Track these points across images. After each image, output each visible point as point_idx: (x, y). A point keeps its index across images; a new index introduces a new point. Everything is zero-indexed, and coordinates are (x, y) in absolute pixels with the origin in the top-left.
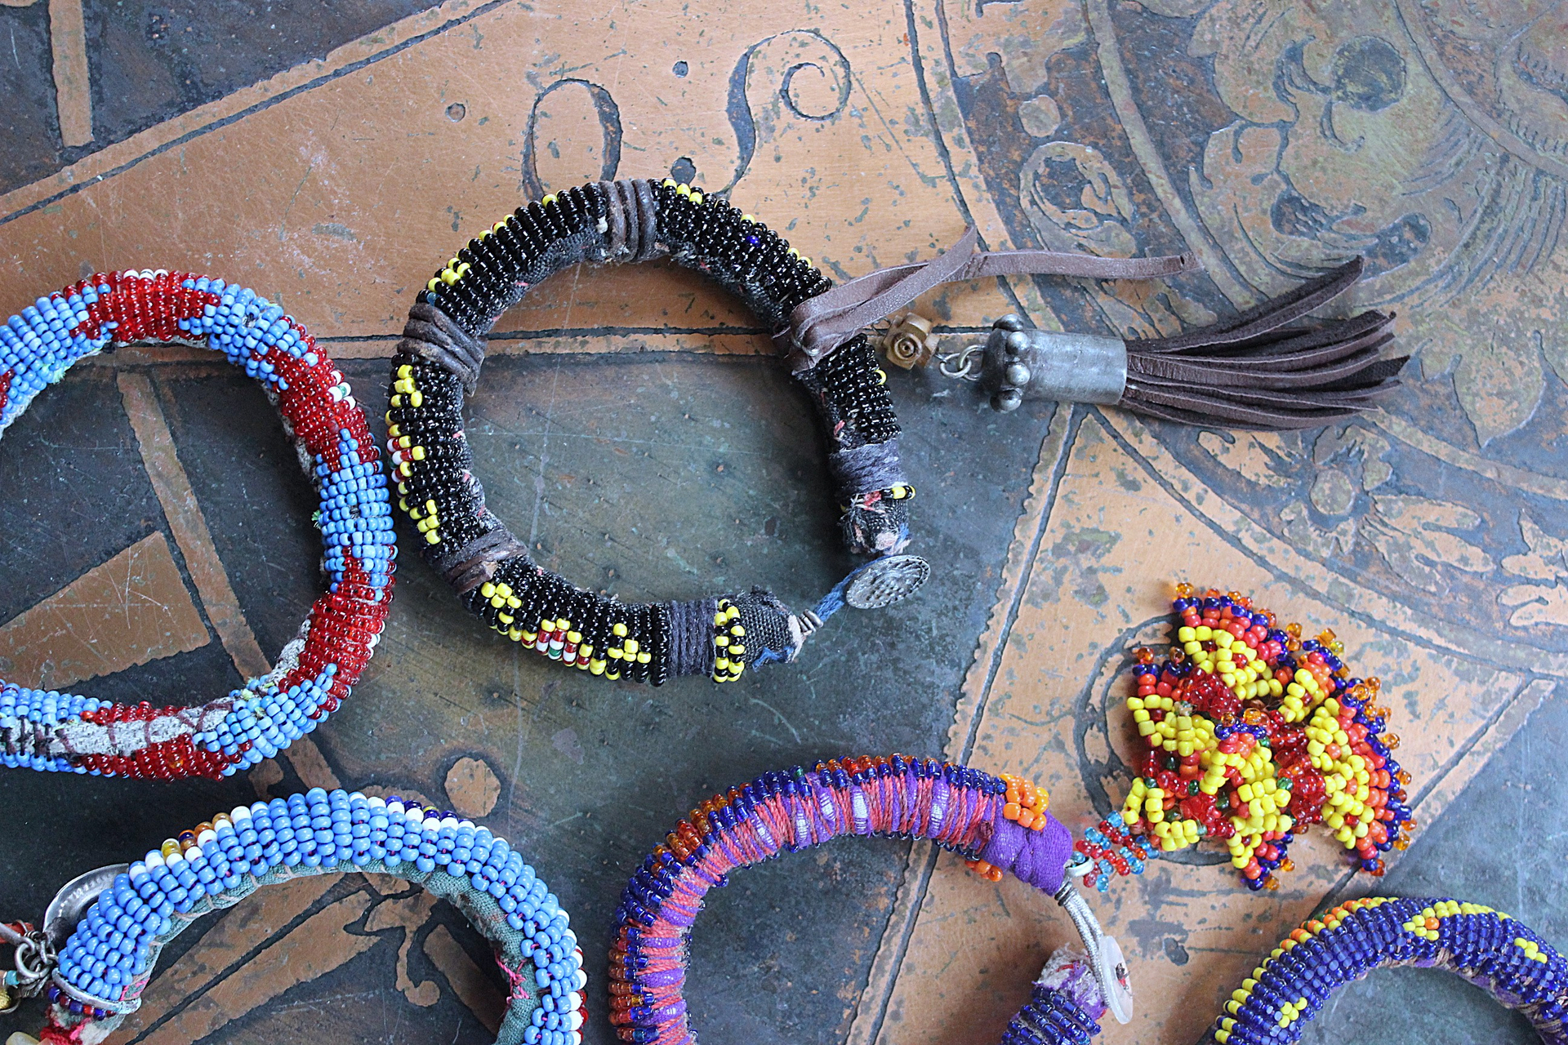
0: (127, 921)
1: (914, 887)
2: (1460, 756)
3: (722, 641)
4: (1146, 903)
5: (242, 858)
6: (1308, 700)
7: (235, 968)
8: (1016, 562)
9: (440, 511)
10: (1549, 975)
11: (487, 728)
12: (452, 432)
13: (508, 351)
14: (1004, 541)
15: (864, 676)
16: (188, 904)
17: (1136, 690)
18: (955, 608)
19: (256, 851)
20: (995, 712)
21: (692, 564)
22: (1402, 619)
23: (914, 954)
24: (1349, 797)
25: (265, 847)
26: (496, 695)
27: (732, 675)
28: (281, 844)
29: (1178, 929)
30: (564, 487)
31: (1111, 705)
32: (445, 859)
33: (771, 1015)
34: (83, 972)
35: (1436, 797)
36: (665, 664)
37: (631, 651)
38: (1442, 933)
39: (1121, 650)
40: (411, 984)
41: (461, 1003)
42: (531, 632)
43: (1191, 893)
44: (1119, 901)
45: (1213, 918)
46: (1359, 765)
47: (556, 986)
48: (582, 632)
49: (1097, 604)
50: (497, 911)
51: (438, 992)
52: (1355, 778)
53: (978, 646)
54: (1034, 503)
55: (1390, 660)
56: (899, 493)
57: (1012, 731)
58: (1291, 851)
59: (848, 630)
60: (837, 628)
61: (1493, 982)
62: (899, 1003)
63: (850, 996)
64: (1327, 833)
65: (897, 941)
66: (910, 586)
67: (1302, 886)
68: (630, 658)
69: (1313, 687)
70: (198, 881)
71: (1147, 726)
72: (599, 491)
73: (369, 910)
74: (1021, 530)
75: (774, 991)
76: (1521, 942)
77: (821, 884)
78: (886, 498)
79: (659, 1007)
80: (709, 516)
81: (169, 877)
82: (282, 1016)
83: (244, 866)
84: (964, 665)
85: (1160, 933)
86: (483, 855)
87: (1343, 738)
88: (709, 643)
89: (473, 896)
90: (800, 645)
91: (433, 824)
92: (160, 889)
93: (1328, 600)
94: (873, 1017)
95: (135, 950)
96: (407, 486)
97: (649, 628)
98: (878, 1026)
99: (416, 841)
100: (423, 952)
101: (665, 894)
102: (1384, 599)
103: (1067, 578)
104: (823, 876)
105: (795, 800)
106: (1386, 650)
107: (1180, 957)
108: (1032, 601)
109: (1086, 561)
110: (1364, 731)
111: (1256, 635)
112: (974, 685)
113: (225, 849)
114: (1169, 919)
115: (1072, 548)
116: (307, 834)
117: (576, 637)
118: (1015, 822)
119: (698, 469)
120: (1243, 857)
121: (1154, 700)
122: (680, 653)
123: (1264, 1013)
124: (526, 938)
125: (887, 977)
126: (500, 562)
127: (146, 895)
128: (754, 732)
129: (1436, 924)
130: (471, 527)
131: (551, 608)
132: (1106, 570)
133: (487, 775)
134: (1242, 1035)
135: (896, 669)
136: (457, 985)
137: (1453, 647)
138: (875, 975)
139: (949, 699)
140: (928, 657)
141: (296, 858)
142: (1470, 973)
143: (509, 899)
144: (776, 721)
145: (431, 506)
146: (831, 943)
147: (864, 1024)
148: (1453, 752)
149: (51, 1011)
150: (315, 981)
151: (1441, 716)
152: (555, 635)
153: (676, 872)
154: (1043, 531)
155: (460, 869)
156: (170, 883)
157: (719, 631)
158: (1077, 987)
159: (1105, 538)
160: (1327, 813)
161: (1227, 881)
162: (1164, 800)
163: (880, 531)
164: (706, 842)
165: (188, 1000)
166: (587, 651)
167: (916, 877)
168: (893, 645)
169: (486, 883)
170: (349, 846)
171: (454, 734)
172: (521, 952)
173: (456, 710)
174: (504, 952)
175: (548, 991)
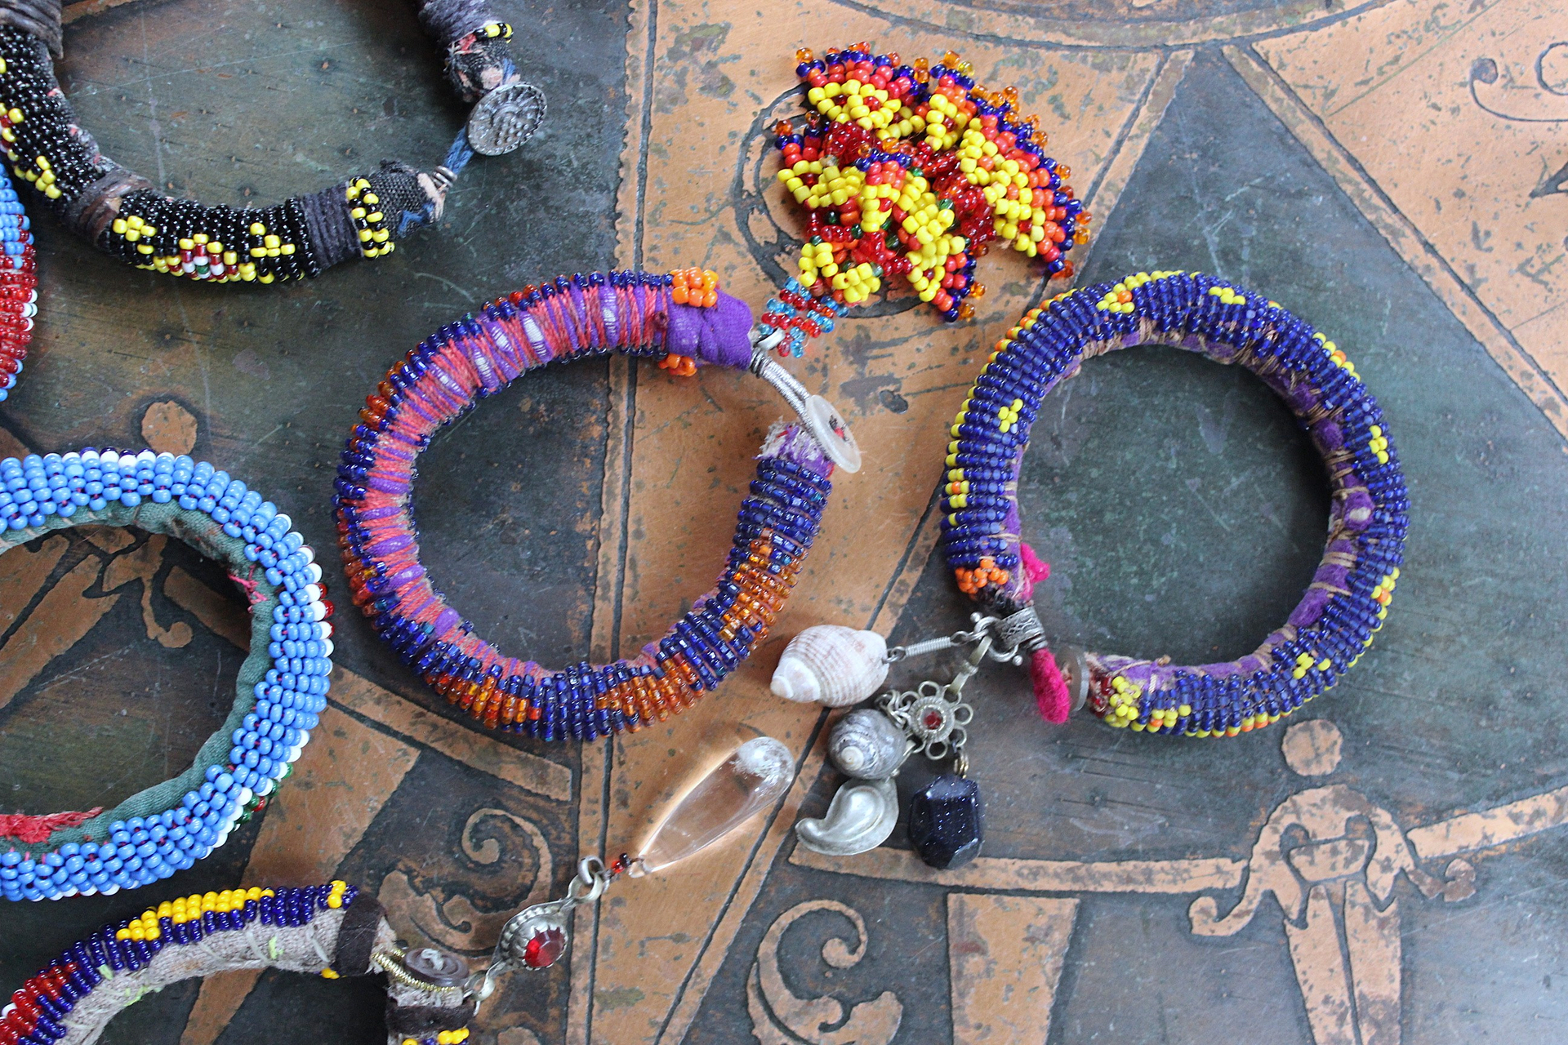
1: (623, 407)
2: (1119, 143)
3: (359, 213)
4: (851, 363)
6: (951, 126)
8: (636, 76)
9: (52, 164)
10: (1251, 314)
11: (169, 369)
12: (46, 91)
13: (90, 11)
14: (618, 59)
15: (518, 224)
17: (785, 163)
18: (589, 135)
20: (654, 222)
21: (323, 162)
22: (1027, 28)
23: (640, 471)
24: (1014, 203)
26: (167, 337)
27: (380, 246)
29: (890, 379)
30: (180, 124)
31: (766, 186)
32: (148, 489)
33: (517, 566)
35: (1107, 188)
36: (310, 250)
37: (275, 247)
38: (1136, 303)
39: (763, 131)
40: (162, 630)
41: (215, 635)
42: (173, 256)
43: (894, 343)
44: (825, 369)
45: (921, 360)
46: (1012, 169)
47: (288, 579)
48: (220, 240)
49: (725, 95)
50: (211, 523)
51: (190, 631)
52: (1013, 183)
53: (621, 165)
54: (638, 16)
55: (1026, 71)
56: (492, 29)
57: (675, 236)
58: (976, 276)
59: (490, 183)
60: (480, 184)
61: (1201, 339)
62: (639, 521)
63: (588, 528)
64: (1005, 245)
65: (620, 463)
66: (533, 121)
67: (1000, 307)
68: (275, 253)
69: (952, 110)
71: (802, 192)
72: (214, 119)
73: (102, 571)
74: (633, 45)
75: (514, 543)
76: (1215, 291)
77: (531, 429)
78: (482, 38)
79: (392, 574)
80: (326, 113)
82: (46, 693)
84: (612, 187)
85: (873, 388)
86: (184, 476)
87: (992, 148)
88: (347, 221)
89: (185, 517)
90: (440, 202)
91: (129, 461)
93: (950, 30)
94: (616, 542)
96: (15, 151)
97: (286, 222)
98: (623, 548)
99: (114, 479)
100: (165, 597)
101: (369, 465)
102: (1004, 16)
103: (689, 78)
104: (532, 421)
105: (467, 342)
106: (1019, 63)
107: (898, 405)
108: (662, 109)
109: (704, 57)
110: (1012, 138)
111: (882, 75)
112: (627, 202)
114: (878, 373)
115: (686, 49)
117: (216, 247)
118: (687, 305)
119: (307, 72)
120: (929, 291)
121: (802, 166)
122: (322, 236)
123: (983, 424)
124: (248, 544)
125: (620, 501)
126: (124, 197)
128: (426, 304)
129: (1129, 296)
130: (87, 173)
131: (184, 225)
132: (724, 60)
133: (180, 414)
134: (967, 450)
135: (547, 209)
136: (206, 618)
137: (1084, 43)
138: (608, 501)
139: (606, 222)
140: (576, 188)
142: (1177, 337)
143: (220, 510)
144: (445, 288)
145: (42, 161)
146: (557, 482)
147: (610, 551)
148: (1111, 143)
150: (69, 651)
151: (1091, 111)
152: (196, 251)
153: (374, 441)
154: (653, 40)
155: (164, 495)
157: (353, 204)
158: (794, 448)
159: (716, 31)
160: (999, 225)
161: (924, 322)
162: (835, 254)
163: (482, 69)
164: (394, 403)
166: (231, 258)
167: (621, 399)
168: (538, 187)
169: (194, 501)
170: (50, 500)
171: (137, 384)
172: (247, 558)
173: (133, 360)
174: (232, 565)
175: (283, 587)
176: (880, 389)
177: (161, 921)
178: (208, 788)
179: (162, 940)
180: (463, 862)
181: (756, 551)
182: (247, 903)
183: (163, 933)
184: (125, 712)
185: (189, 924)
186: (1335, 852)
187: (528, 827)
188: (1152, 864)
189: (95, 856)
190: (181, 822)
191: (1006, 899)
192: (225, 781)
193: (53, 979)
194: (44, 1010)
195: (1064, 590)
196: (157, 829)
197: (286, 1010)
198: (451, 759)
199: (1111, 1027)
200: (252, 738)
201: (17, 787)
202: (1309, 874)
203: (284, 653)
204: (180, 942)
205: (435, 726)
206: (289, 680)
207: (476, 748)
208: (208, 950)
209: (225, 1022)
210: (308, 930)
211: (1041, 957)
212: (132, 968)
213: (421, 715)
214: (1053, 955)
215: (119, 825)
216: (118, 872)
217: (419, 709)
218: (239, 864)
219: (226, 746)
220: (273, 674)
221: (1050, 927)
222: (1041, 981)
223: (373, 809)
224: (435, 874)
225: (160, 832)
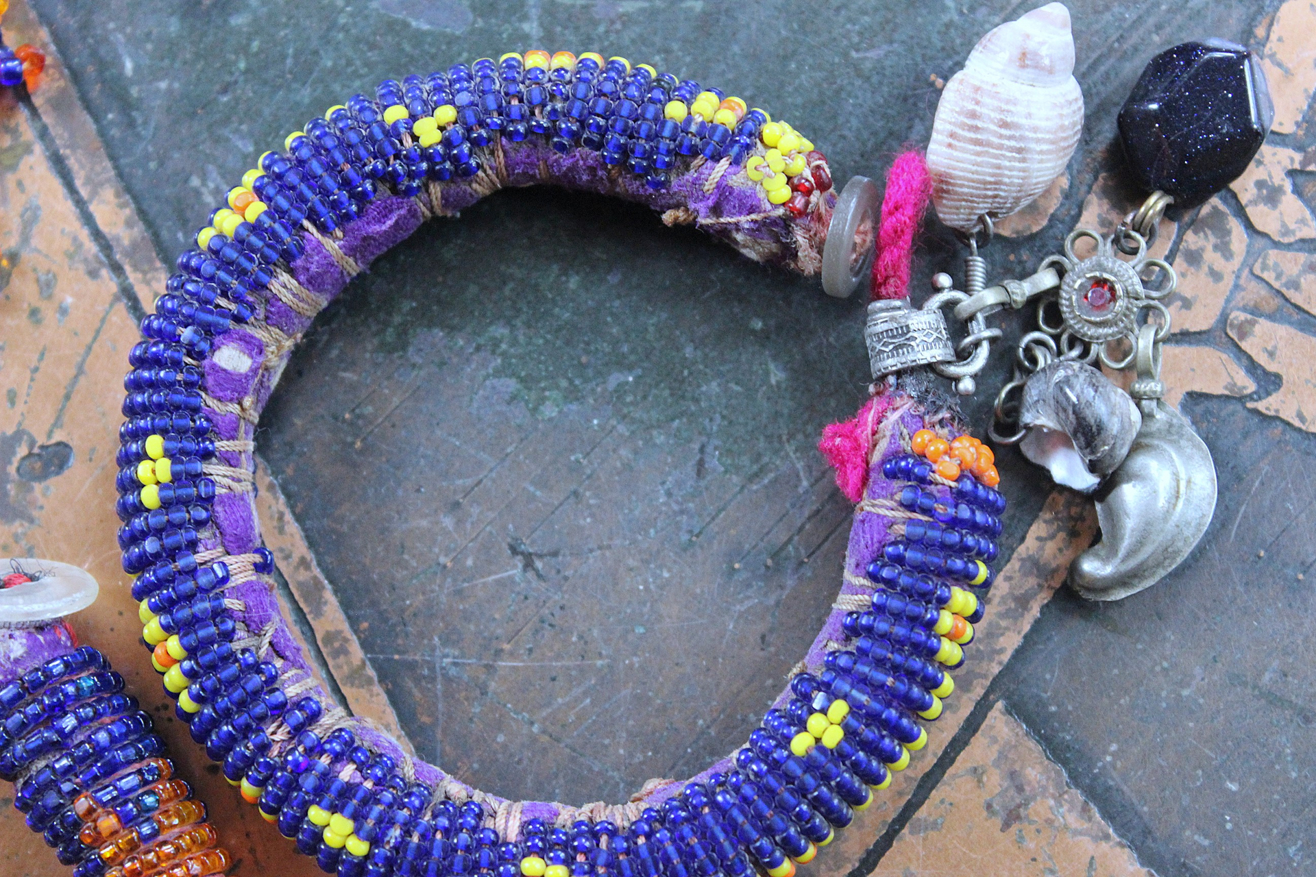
29: (7, 444)
107: (55, 459)
176: (12, 469)
181: (99, 840)
186: (1194, 258)
188: (1022, 550)
191: (922, 813)
195: (514, 398)
199: (1233, 787)
202: (1200, 320)
211: (1049, 822)
214: (1058, 799)
221: (1013, 775)
222: (1087, 846)
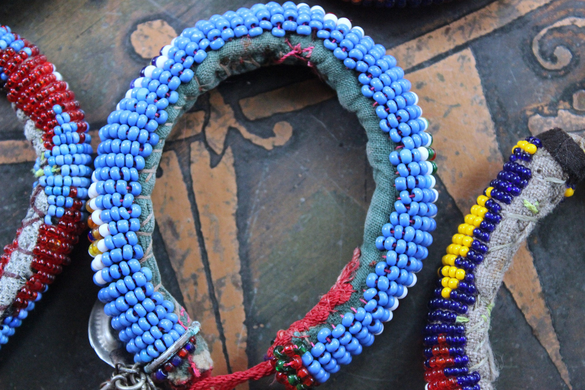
0: (130, 296)
5: (123, 197)
7: (204, 254)
11: (118, 12)
16: (138, 248)
19: (122, 184)
25: (122, 177)
28: (125, 166)
32: (190, 60)
34: (153, 344)
40: (271, 139)
41: (300, 111)
47: (313, 23)
50: (242, 42)
51: (286, 123)
70: (125, 234)
81: (112, 253)
82: (252, 236)
83: (129, 198)
89: (224, 52)
91: (162, 61)
92: (118, 263)
95: (155, 301)
99: (167, 74)
100: (254, 122)
113: (110, 205)
116: (126, 144)
124: (270, 31)
127: (118, 275)
133: (150, 25)
136: (288, 108)
141: (140, 160)
143: (238, 29)
149: (172, 382)
150: (239, 203)
155: (201, 54)
156: (116, 253)
165: (212, 297)
169: (219, 40)
170: (149, 120)
171: (110, 36)
172: (278, 37)
173: (95, 28)
174: (276, 51)
175: (315, 30)
177: (458, 264)
178: (402, 168)
179: (469, 270)
180: (556, 75)
182: (487, 205)
183: (465, 268)
184: (303, 200)
185: (472, 248)
187: (566, 22)
189: (388, 267)
190: (410, 200)
192: (406, 154)
193: (440, 355)
194: (455, 375)
196: (402, 217)
197: (562, 249)
198: (489, 35)
200: (392, 118)
201: (296, 298)
203: (356, 59)
204: (478, 262)
205: (461, 28)
206: (374, 70)
207: (494, 14)
208: (499, 247)
209: (539, 290)
210: (537, 178)
212: (472, 303)
213: (447, 31)
215: (380, 240)
216: (409, 263)
217: (443, 29)
218: (450, 206)
219: (384, 139)
220: (363, 78)
223: (481, 103)
224: (550, 98)
225: (405, 218)
